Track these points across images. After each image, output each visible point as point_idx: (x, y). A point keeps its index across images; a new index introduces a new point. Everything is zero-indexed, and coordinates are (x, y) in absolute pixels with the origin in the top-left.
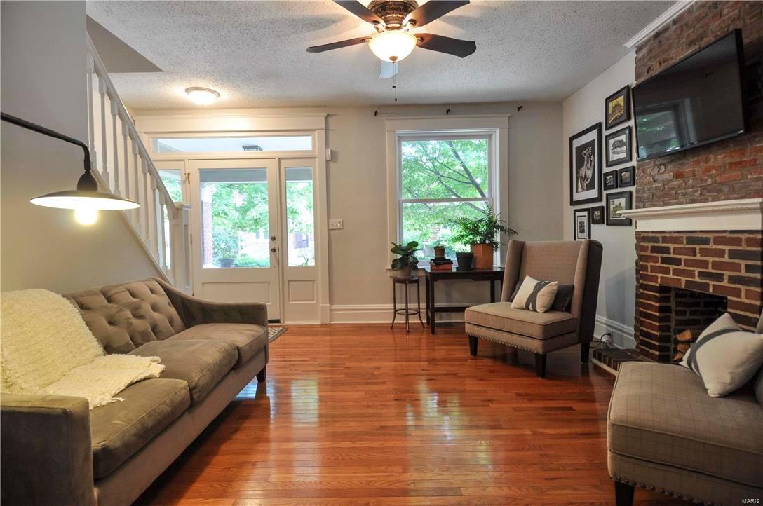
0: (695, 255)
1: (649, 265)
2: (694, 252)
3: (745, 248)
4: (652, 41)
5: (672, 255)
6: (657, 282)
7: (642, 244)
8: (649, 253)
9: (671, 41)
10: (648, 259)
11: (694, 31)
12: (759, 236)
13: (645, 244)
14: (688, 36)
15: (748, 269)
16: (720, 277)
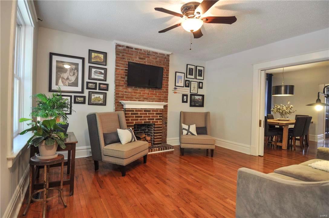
0: (147, 115)
1: (130, 119)
3: (159, 112)
4: (125, 47)
5: (139, 115)
6: (133, 123)
7: (126, 112)
8: (130, 115)
9: (133, 53)
10: (130, 117)
11: (141, 56)
12: (162, 110)
13: (128, 112)
14: (139, 56)
15: (160, 116)
16: (153, 119)
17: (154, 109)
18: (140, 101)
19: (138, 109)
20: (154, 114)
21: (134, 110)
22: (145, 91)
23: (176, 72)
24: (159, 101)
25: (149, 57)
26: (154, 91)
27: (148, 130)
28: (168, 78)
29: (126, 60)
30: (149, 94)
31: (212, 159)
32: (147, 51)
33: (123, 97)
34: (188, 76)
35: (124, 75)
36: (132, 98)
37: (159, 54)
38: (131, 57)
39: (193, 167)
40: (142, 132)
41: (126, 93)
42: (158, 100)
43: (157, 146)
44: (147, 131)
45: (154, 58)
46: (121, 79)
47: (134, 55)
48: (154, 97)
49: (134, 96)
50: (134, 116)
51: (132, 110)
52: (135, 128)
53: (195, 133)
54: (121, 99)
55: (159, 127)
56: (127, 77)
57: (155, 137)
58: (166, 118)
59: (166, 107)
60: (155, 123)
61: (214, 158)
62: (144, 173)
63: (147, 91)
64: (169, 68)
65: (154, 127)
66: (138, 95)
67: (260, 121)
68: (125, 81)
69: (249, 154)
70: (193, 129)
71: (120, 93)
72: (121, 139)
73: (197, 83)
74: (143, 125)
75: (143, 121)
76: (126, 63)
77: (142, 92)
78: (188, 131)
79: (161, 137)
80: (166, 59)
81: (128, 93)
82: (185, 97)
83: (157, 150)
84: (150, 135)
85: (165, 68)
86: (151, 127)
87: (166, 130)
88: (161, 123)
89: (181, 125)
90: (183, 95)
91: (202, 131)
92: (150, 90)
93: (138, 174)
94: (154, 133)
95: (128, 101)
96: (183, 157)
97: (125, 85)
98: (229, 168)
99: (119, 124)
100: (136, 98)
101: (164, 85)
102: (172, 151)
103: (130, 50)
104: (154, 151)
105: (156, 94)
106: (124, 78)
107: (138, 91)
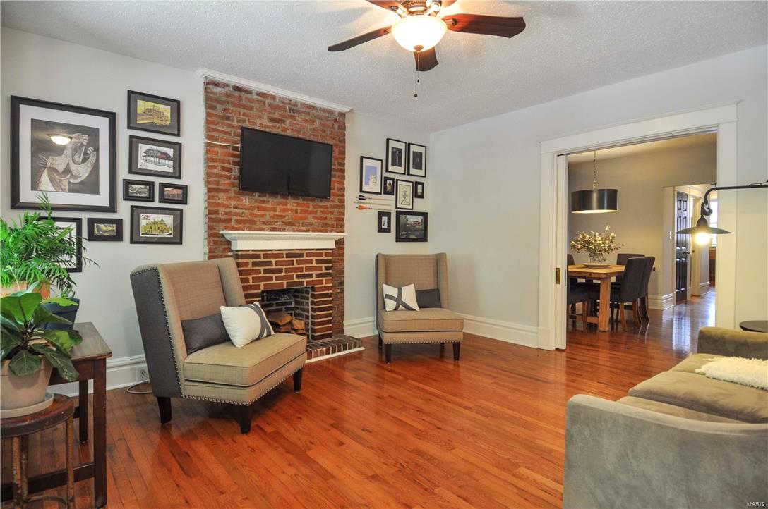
0: (293, 264)
1: (250, 277)
2: (292, 263)
3: (324, 258)
4: (231, 89)
5: (274, 267)
6: (260, 289)
7: (240, 260)
8: (250, 267)
9: (253, 104)
10: (249, 272)
11: (274, 113)
12: (331, 251)
13: (245, 261)
14: (270, 113)
15: (326, 268)
16: (311, 276)
17: (313, 249)
18: (274, 229)
19: (271, 250)
20: (311, 262)
21: (260, 255)
22: (286, 204)
23: (362, 158)
24: (323, 228)
25: (294, 118)
26: (309, 204)
27: (297, 303)
28: (343, 171)
29: (235, 123)
30: (297, 213)
31: (458, 366)
32: (288, 102)
33: (229, 221)
34: (391, 168)
35: (230, 164)
36: (253, 222)
37: (320, 109)
38: (248, 116)
39: (419, 388)
40: (281, 310)
41: (238, 211)
42: (320, 228)
43: (320, 341)
44: (293, 305)
45: (306, 121)
46: (223, 173)
47: (255, 109)
48: (310, 219)
49: (258, 218)
50: (262, 268)
51: (254, 255)
52: (263, 300)
53: (414, 305)
54: (224, 225)
55: (326, 296)
56: (237, 168)
57: (316, 321)
58: (342, 272)
59: (340, 243)
60: (316, 286)
61: (461, 363)
62: (301, 418)
63: (291, 204)
64: (344, 147)
65: (313, 296)
66: (268, 215)
67: (558, 271)
68: (234, 178)
69: (536, 347)
70: (409, 295)
71: (221, 210)
72: (231, 334)
73: (411, 184)
74: (284, 292)
75: (285, 282)
76: (233, 130)
77: (279, 208)
78: (398, 300)
79: (331, 318)
80: (338, 122)
81: (241, 211)
82: (385, 219)
83: (322, 354)
84: (301, 315)
85: (336, 146)
86: (305, 295)
87: (342, 300)
88: (331, 285)
89: (379, 287)
90: (381, 215)
91: (429, 298)
92: (301, 201)
93: (285, 424)
94: (313, 310)
95: (243, 230)
96: (388, 366)
97: (232, 189)
98: (502, 385)
99: (222, 294)
100: (264, 223)
101: (334, 189)
102: (360, 353)
103: (244, 95)
104: (315, 357)
105: (316, 213)
106: (230, 170)
107: (269, 205)
